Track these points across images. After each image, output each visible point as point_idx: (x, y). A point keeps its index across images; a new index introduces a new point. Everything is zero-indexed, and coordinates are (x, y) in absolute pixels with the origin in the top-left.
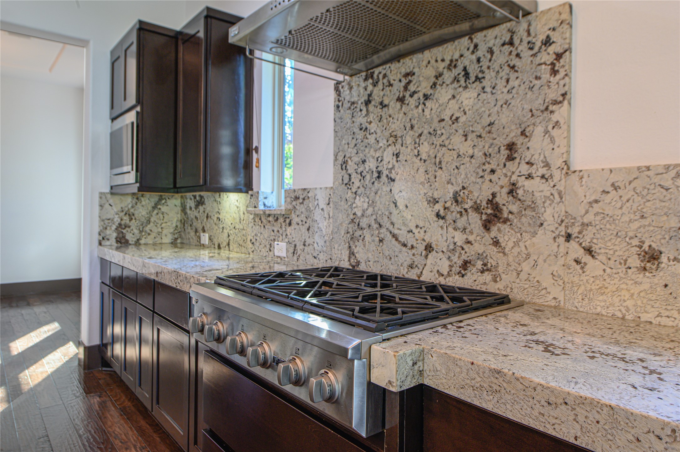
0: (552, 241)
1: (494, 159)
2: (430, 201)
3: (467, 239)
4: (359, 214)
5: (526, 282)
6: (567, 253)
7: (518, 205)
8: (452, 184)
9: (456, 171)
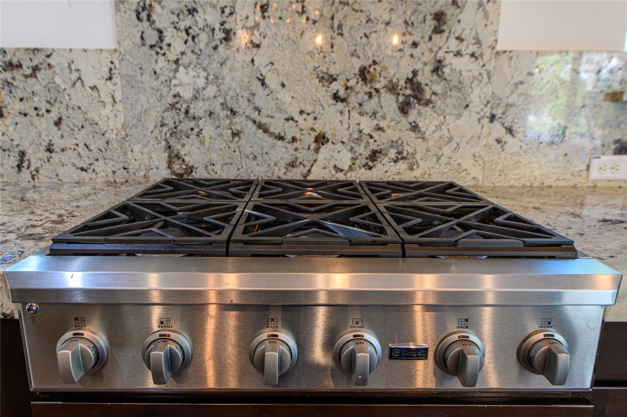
0: (476, 122)
1: (418, 30)
2: (323, 78)
3: (377, 125)
4: (187, 95)
5: (446, 166)
6: (490, 133)
7: (444, 85)
8: (358, 57)
9: (364, 40)
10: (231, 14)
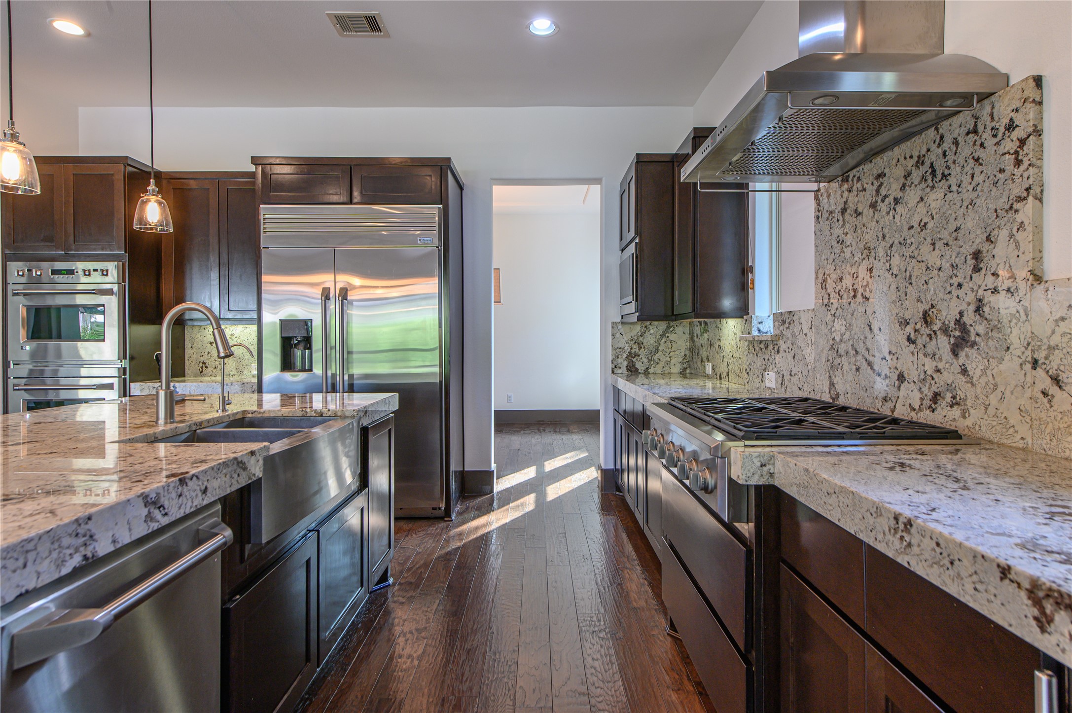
0: (1018, 368)
1: (961, 271)
2: (901, 322)
3: (936, 367)
4: (838, 339)
5: (994, 419)
6: (1034, 383)
7: (985, 326)
8: (922, 302)
9: (925, 285)
10: (857, 277)
